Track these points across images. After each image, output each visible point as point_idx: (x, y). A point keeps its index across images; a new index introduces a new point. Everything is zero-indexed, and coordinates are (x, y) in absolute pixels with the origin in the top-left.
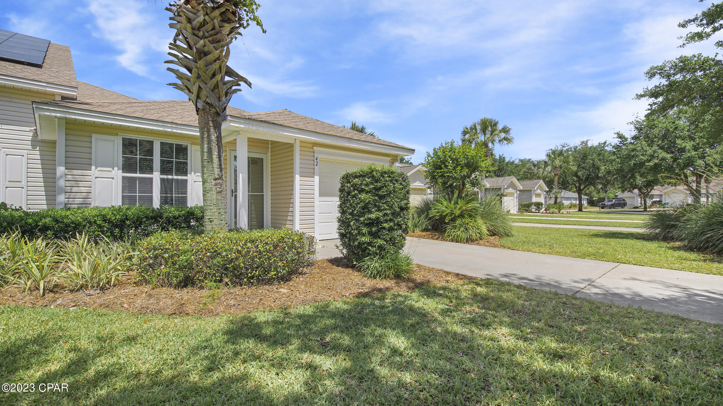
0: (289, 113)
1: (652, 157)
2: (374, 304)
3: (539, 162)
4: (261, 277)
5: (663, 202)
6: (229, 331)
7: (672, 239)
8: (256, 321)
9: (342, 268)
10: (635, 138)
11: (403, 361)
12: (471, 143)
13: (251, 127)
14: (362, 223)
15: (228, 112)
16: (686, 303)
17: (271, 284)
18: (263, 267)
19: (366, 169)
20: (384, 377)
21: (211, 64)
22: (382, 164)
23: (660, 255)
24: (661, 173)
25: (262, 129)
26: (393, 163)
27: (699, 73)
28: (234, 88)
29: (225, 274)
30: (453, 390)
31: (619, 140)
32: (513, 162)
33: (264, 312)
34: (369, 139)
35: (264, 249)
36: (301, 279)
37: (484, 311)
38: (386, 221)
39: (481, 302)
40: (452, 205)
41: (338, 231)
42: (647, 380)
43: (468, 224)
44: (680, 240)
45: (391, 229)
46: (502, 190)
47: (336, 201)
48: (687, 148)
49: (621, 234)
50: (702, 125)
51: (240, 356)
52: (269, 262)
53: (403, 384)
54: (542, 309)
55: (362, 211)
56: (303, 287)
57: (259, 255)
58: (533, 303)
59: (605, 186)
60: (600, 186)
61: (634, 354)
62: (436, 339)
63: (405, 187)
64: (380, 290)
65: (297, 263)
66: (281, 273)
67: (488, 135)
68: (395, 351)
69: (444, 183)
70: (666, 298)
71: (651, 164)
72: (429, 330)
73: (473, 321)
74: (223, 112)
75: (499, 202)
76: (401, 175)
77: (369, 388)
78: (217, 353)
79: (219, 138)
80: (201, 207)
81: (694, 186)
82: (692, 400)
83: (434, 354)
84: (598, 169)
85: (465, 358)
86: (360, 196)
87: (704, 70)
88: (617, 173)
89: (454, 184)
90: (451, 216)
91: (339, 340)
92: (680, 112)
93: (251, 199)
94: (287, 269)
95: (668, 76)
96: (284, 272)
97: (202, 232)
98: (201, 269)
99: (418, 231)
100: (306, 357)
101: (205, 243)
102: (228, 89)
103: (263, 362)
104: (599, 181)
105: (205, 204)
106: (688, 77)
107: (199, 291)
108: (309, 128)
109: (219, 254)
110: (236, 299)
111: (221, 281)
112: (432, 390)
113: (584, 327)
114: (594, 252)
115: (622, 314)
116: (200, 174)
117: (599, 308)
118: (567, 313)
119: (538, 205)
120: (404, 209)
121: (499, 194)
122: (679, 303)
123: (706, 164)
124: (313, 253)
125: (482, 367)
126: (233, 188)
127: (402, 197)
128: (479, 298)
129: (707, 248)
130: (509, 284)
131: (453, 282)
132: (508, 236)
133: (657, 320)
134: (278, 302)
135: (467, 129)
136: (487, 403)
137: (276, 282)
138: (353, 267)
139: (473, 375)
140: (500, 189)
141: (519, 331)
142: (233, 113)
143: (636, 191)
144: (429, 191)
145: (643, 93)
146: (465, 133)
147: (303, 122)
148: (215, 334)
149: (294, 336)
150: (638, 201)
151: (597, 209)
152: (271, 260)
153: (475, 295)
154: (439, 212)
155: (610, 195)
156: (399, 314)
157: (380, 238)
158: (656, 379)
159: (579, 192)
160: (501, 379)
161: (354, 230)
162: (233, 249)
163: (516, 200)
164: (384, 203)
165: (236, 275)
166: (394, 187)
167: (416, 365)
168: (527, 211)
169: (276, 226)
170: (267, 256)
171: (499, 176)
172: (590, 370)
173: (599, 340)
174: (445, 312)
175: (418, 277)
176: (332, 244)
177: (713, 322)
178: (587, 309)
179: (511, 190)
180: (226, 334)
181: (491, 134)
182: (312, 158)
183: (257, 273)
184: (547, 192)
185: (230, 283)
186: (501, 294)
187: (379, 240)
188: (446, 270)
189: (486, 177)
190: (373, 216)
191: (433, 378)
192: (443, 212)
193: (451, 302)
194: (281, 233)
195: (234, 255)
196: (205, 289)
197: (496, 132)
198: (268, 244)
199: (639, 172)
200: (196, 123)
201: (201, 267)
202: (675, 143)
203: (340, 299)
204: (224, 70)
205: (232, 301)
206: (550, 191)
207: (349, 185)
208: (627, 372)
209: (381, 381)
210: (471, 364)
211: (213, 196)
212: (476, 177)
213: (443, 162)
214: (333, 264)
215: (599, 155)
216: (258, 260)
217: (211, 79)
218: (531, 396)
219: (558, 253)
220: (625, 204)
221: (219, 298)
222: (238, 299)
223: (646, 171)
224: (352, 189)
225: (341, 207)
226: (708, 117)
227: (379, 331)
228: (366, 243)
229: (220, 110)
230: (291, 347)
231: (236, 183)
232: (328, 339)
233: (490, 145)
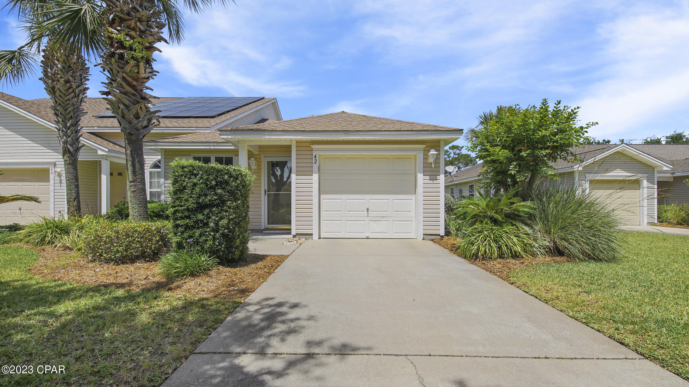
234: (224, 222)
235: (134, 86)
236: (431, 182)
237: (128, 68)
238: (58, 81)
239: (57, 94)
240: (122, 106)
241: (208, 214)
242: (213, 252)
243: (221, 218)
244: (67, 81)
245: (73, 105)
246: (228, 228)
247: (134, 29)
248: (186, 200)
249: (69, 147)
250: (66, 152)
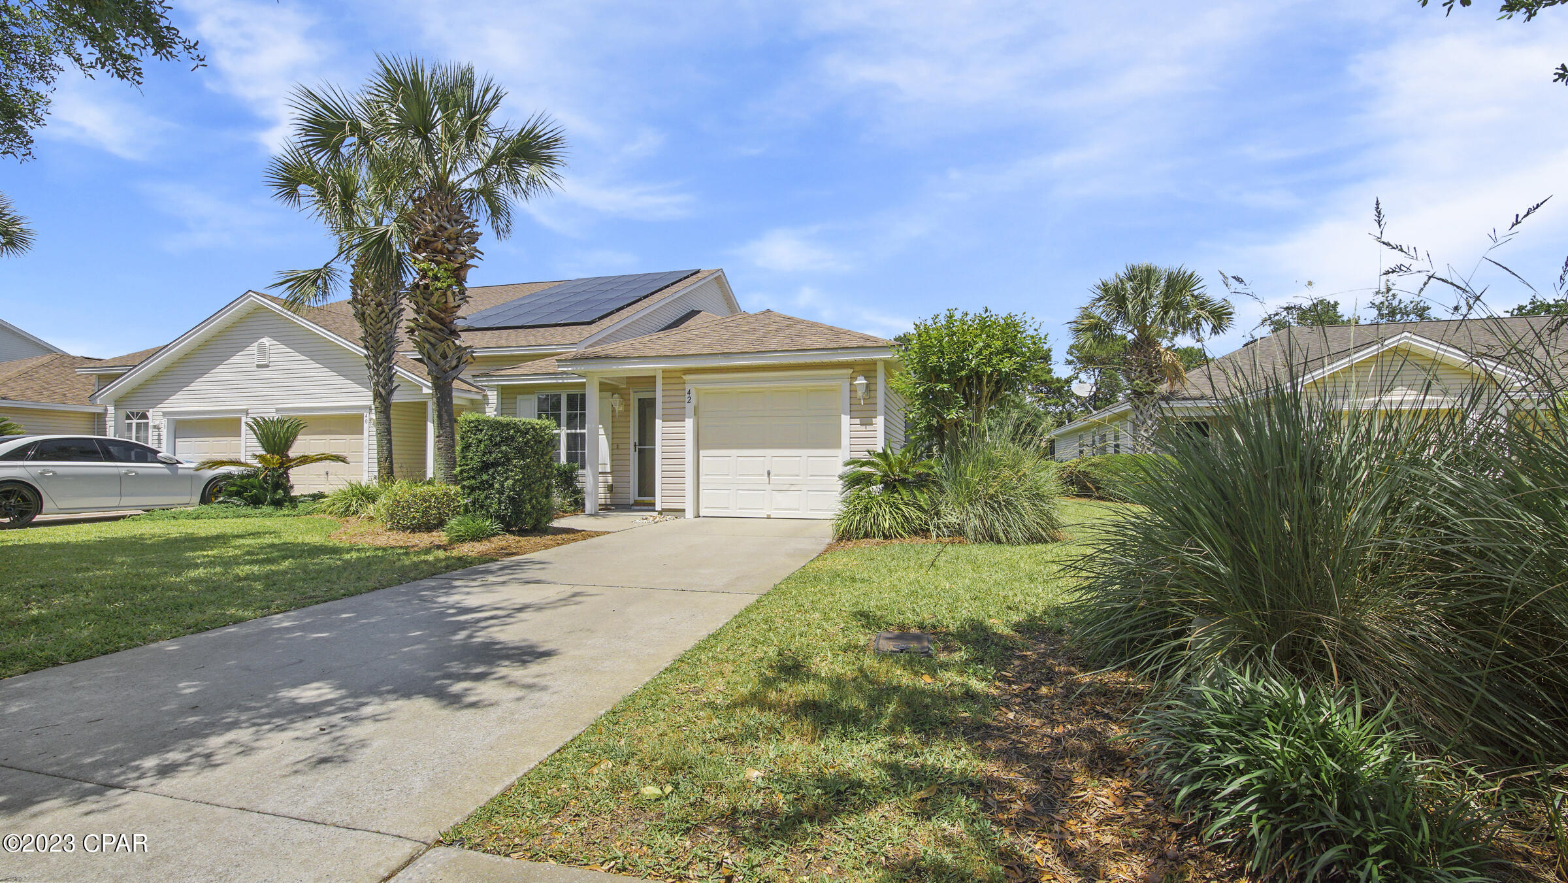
234: (510, 482)
235: (442, 319)
236: (863, 428)
237: (434, 299)
238: (369, 304)
239: (368, 322)
240: (427, 346)
241: (493, 474)
242: (500, 518)
243: (507, 479)
244: (379, 304)
245: (386, 333)
246: (514, 491)
247: (441, 252)
248: (471, 459)
249: (381, 389)
250: (377, 395)
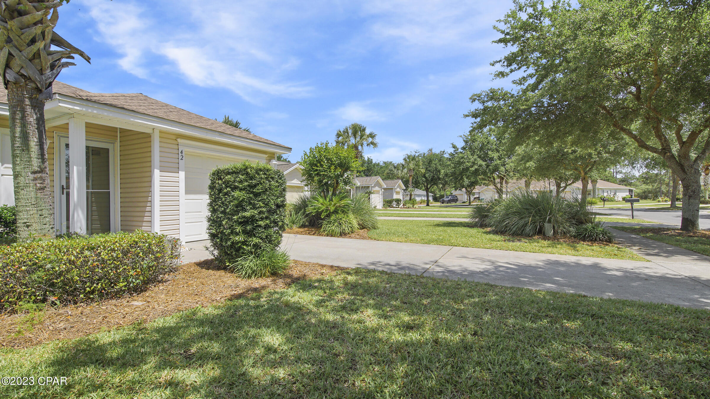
0: (145, 98)
1: (474, 163)
2: (248, 305)
3: (398, 165)
4: (105, 290)
5: (480, 198)
6: (57, 361)
7: (486, 226)
8: (97, 344)
9: (213, 270)
10: (463, 148)
11: (277, 357)
12: (344, 145)
13: (90, 110)
14: (235, 222)
15: (55, 88)
16: (494, 273)
17: (120, 297)
18: (107, 278)
19: (239, 165)
20: (256, 378)
21: (28, 27)
22: (257, 161)
23: (478, 238)
24: (479, 175)
25: (106, 114)
26: (270, 160)
27: (502, 102)
28: (64, 60)
29: (50, 291)
30: (324, 375)
31: (454, 149)
32: (379, 163)
33: (109, 332)
34: (244, 134)
35: (109, 257)
36: (161, 288)
37: (353, 297)
38: (262, 219)
39: (351, 289)
40: (327, 202)
41: (207, 231)
42: (469, 336)
43: (341, 219)
44: (491, 226)
45: (267, 227)
46: (370, 188)
47: (206, 199)
48: (495, 157)
49: (454, 223)
50: (503, 141)
51: (73, 389)
52: (116, 271)
53: (276, 381)
54: (399, 289)
55: (236, 209)
56: (163, 296)
57: (101, 264)
58: (393, 285)
59: (444, 185)
60: (441, 186)
61: (462, 317)
62: (310, 330)
63: (281, 185)
64: (255, 290)
65: (155, 269)
66: (134, 283)
67: (358, 139)
68: (270, 349)
69: (320, 181)
70: (481, 270)
71: (473, 169)
72: (304, 323)
73: (344, 308)
74: (46, 89)
75: (367, 199)
76: (277, 172)
77: (240, 393)
78: (37, 391)
79: (41, 121)
80: (13, 208)
81: (499, 185)
82: (497, 346)
83: (307, 345)
84: (439, 171)
85: (336, 344)
86: (233, 193)
87: (505, 100)
88: (452, 176)
89: (329, 183)
90: (326, 212)
91: (206, 349)
92: (490, 130)
93: (92, 198)
94: (141, 278)
95: (483, 102)
96: (138, 281)
97: (14, 240)
98: (12, 287)
99: (295, 228)
100: (166, 374)
101: (18, 255)
102: (56, 61)
103: (107, 390)
104: (440, 182)
105: (19, 204)
106: (495, 104)
107: (9, 316)
108: (172, 117)
109: (41, 267)
110: (67, 320)
111: (44, 301)
112: (305, 380)
113: (429, 300)
114: (436, 238)
115: (454, 286)
116: (11, 166)
117: (439, 283)
118: (417, 290)
119: (398, 201)
120: (281, 206)
121: (367, 191)
122: (490, 273)
123: (506, 170)
124: (177, 256)
125: (350, 348)
126: (64, 183)
127: (278, 194)
128: (350, 286)
129: (506, 231)
130: (374, 271)
131: (327, 274)
132: (375, 229)
133: (476, 288)
134: (129, 318)
135: (340, 132)
136: (354, 380)
137: (126, 295)
138: (225, 268)
139: (342, 358)
140: (369, 187)
141: (381, 311)
142: (64, 91)
143: (464, 189)
144: (306, 188)
145: (467, 114)
146: (338, 135)
147: (163, 110)
148: (35, 368)
149: (150, 353)
150: (465, 198)
151: (439, 204)
152: (119, 269)
153: (346, 284)
154: (315, 209)
155: (448, 192)
156: (275, 311)
157: (255, 236)
158: (475, 334)
159: (427, 190)
160: (365, 356)
161: (227, 229)
162: (62, 259)
163: (381, 197)
164: (259, 201)
165: (67, 292)
166: (270, 185)
167: (290, 359)
168: (389, 206)
169: (126, 228)
170: (113, 265)
171: (367, 176)
172: (432, 335)
173: (438, 309)
174: (320, 304)
175: (295, 273)
176: (201, 245)
177: (509, 286)
178: (430, 285)
179: (377, 188)
180: (53, 366)
181: (361, 138)
182: (176, 151)
183: (99, 286)
184: (404, 190)
185: (58, 302)
186: (367, 280)
187: (254, 239)
188: (321, 263)
189: (357, 176)
190: (247, 214)
191: (307, 368)
192: (319, 208)
193: (325, 293)
194: (134, 237)
195: (64, 266)
196: (19, 312)
197: (365, 137)
198: (115, 251)
199: (466, 175)
200: (5, 100)
201: (11, 285)
202: (487, 153)
203: (209, 305)
204: (48, 38)
205: (62, 324)
206: (406, 190)
207: (220, 182)
208: (457, 332)
209: (254, 383)
210: (340, 347)
211: (29, 193)
212: (348, 176)
213: (319, 161)
214: (202, 267)
215: (440, 160)
216: (101, 271)
217: (29, 45)
218: (389, 366)
219: (412, 241)
220: (457, 200)
221: (41, 323)
222: (72, 320)
223: (470, 174)
224: (224, 186)
225: (210, 205)
226: (507, 135)
227: (253, 332)
228: (240, 242)
229: (42, 85)
230: (145, 367)
231: (68, 178)
232: (193, 350)
233: (360, 147)
